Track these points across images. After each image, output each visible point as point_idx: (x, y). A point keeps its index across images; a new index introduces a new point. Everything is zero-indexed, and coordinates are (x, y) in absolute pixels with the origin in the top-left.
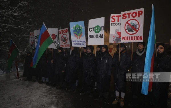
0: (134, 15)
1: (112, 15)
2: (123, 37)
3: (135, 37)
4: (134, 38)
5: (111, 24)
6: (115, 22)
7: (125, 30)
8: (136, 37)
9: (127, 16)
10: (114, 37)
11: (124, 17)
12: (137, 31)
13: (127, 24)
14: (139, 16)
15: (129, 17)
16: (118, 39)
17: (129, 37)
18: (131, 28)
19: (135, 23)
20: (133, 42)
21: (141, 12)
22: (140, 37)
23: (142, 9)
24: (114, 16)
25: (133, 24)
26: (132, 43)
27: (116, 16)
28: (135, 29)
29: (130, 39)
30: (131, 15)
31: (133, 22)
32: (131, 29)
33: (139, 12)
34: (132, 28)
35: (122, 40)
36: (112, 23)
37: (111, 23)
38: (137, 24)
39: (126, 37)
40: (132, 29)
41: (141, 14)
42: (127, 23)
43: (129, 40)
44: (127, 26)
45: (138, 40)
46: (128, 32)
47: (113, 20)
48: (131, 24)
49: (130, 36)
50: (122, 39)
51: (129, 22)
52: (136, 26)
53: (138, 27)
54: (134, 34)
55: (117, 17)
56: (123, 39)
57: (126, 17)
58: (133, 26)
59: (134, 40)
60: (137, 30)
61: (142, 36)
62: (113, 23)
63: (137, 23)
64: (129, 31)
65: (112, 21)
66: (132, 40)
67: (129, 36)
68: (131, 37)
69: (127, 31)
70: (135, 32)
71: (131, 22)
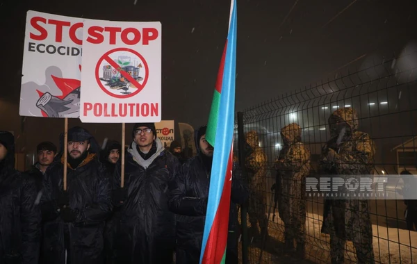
0: (131, 36)
1: (31, 14)
2: (90, 105)
3: (135, 107)
4: (129, 108)
5: (30, 47)
6: (46, 42)
7: (98, 80)
8: (138, 105)
9: (106, 35)
10: (41, 95)
11: (96, 38)
12: (140, 88)
13: (105, 63)
14: (145, 43)
15: (113, 41)
16: (58, 104)
17: (113, 105)
18: (118, 75)
19: (134, 61)
20: (126, 124)
21: (154, 31)
22: (152, 104)
23: (157, 26)
24: (44, 21)
25: (128, 63)
26: (124, 127)
27: (51, 22)
28: (134, 81)
29: (117, 112)
30: (118, 35)
31: (126, 57)
32: (119, 80)
33: (146, 31)
34: (122, 76)
35: (85, 114)
36: (33, 41)
37: (28, 40)
38: (140, 66)
39: (100, 105)
40: (123, 79)
41: (154, 37)
42: (106, 57)
43: (113, 115)
44: (106, 68)
45: (143, 115)
46: (108, 88)
47: (38, 33)
48: (121, 63)
49: (117, 101)
50: (86, 109)
51: (110, 56)
52: (136, 70)
53: (142, 73)
54: (130, 95)
55: (54, 27)
56: (90, 113)
57: (100, 39)
58: (127, 69)
59: (132, 115)
60: (141, 82)
61: (157, 104)
62: (37, 42)
63: (140, 61)
64: (112, 85)
65: (33, 36)
66: (121, 115)
67: (110, 100)
68: (121, 105)
69: (103, 83)
70: (132, 89)
71: (121, 57)
